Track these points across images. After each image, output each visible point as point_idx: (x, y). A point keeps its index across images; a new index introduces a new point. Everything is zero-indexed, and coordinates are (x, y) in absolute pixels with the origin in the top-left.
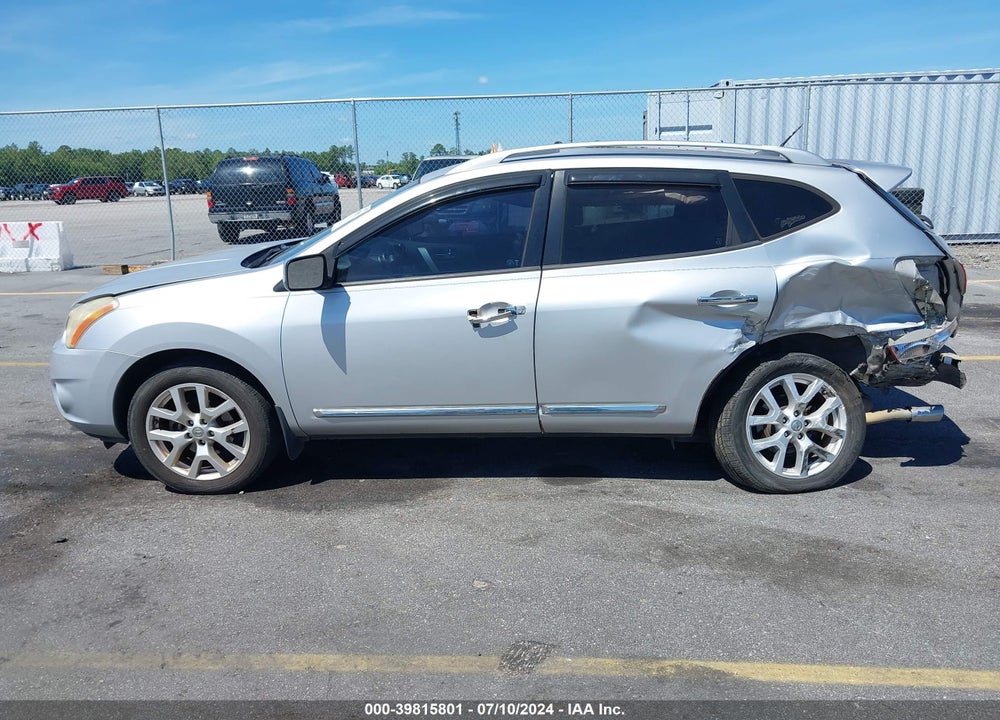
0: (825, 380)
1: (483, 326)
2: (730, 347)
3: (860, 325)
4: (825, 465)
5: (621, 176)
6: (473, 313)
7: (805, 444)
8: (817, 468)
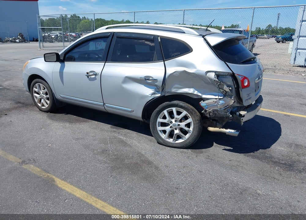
0: (187, 112)
1: (90, 77)
2: (150, 95)
3: (200, 94)
4: (183, 140)
5: (129, 35)
6: (88, 73)
7: (177, 132)
8: (180, 141)
